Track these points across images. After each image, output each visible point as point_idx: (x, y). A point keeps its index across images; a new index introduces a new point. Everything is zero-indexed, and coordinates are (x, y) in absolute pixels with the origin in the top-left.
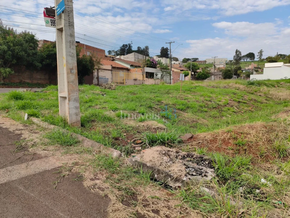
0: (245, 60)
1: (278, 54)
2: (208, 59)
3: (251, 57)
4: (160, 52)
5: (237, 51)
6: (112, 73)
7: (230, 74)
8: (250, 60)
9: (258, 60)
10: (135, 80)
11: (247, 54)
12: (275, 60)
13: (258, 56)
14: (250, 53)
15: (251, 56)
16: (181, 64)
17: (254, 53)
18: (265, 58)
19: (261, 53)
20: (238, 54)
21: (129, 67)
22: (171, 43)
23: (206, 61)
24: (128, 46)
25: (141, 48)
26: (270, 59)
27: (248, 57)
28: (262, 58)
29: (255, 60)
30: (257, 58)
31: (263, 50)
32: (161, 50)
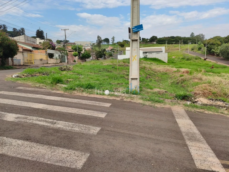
0: (103, 44)
1: (124, 40)
2: (76, 42)
3: (107, 42)
4: (36, 34)
5: (98, 37)
6: (23, 55)
7: (101, 54)
8: (106, 44)
9: (112, 43)
10: (41, 60)
11: (104, 39)
12: (123, 44)
13: (111, 41)
14: (106, 38)
15: (107, 40)
16: (57, 45)
17: (108, 38)
18: (116, 42)
19: (113, 38)
20: (100, 39)
21: (31, 48)
22: (66, 30)
23: (75, 43)
24: (3, 27)
25: (17, 30)
26: (120, 43)
27: (105, 41)
28: (114, 43)
29: (109, 44)
30: (111, 42)
31: (114, 37)
32: (36, 32)
